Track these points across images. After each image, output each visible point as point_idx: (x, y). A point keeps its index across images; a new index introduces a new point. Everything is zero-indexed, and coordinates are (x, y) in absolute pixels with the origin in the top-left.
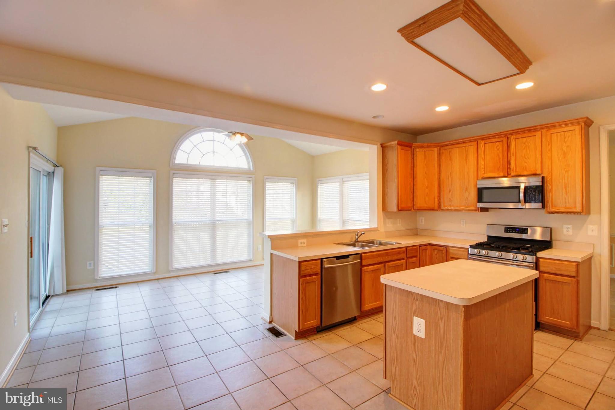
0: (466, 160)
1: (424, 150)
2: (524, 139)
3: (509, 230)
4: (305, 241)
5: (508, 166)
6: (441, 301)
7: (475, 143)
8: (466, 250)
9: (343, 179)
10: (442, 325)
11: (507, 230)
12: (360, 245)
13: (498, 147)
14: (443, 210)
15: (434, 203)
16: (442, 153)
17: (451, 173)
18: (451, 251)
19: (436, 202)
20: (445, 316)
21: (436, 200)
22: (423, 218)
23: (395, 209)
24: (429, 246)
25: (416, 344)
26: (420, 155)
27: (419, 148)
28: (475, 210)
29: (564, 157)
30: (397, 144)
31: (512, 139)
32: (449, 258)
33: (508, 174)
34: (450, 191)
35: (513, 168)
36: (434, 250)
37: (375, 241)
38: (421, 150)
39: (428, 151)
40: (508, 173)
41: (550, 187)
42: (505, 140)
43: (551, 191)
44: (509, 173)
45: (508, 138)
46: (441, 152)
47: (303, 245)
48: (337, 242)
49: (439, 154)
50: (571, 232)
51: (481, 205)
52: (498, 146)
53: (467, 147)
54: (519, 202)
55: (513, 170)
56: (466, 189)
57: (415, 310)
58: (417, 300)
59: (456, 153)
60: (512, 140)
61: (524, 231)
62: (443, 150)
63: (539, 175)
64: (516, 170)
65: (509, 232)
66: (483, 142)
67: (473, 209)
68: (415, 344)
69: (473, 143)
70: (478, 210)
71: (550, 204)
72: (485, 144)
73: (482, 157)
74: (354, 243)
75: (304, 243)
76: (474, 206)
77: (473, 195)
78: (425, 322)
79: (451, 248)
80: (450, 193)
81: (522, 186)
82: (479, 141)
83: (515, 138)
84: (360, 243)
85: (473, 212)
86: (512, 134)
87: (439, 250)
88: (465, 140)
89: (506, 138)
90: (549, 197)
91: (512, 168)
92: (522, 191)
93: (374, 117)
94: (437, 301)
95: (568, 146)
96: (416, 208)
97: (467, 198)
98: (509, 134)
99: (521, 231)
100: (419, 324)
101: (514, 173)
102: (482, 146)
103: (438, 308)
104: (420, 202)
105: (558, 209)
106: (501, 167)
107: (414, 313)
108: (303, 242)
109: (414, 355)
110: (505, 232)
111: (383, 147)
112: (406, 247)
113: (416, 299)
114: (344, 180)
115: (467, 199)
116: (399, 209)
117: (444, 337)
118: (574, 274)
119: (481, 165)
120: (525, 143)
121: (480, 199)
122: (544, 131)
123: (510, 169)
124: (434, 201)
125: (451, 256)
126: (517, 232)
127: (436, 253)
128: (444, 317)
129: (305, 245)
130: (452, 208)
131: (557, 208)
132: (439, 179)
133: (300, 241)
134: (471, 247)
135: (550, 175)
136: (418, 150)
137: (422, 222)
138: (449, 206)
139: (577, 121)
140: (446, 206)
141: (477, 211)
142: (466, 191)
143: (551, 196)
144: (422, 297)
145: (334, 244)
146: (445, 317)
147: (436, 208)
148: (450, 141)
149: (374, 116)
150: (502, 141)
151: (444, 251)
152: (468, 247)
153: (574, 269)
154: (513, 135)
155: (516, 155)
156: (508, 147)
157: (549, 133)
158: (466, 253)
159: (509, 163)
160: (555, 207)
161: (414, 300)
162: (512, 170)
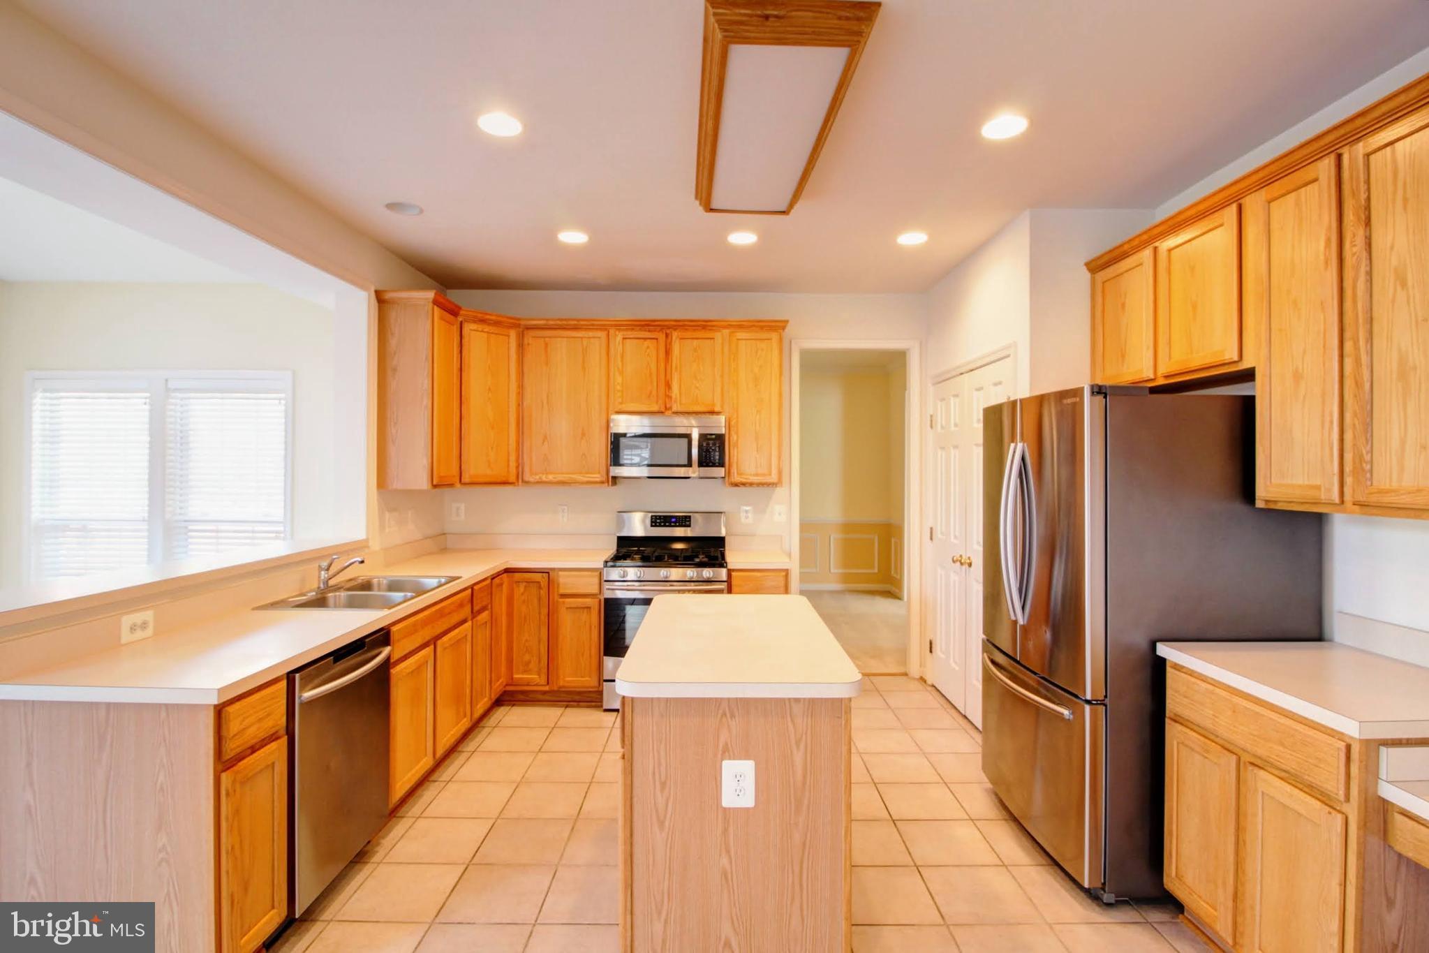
0: (584, 368)
1: (487, 328)
2: (695, 342)
3: (658, 521)
4: (148, 615)
5: (666, 392)
6: (797, 700)
7: (602, 334)
8: (598, 573)
9: (167, 380)
10: (798, 758)
11: (656, 522)
12: (342, 598)
13: (648, 351)
14: (526, 483)
15: (508, 465)
16: (528, 344)
17: (548, 397)
18: (561, 580)
19: (513, 464)
20: (806, 734)
21: (513, 458)
22: (463, 507)
23: (423, 483)
24: (505, 575)
25: (731, 830)
26: (476, 340)
27: (475, 322)
28: (602, 482)
29: (756, 386)
30: (431, 300)
31: (674, 338)
32: (556, 597)
33: (666, 409)
34: (545, 437)
35: (676, 395)
36: (516, 582)
37: (375, 581)
38: (480, 327)
39: (496, 334)
40: (666, 407)
41: (735, 438)
42: (662, 337)
43: (736, 445)
44: (668, 406)
45: (667, 335)
46: (526, 341)
47: (139, 635)
48: (262, 603)
49: (521, 346)
50: (752, 521)
51: (614, 471)
52: (648, 347)
53: (585, 342)
54: (689, 465)
55: (675, 402)
56: (583, 434)
57: (727, 744)
58: (733, 716)
59: (562, 347)
60: (675, 342)
61: (685, 523)
62: (530, 339)
63: (720, 412)
64: (680, 401)
65: (660, 526)
66: (622, 333)
67: (598, 480)
68: (725, 831)
69: (599, 334)
70: (608, 482)
71: (731, 471)
72: (624, 338)
73: (618, 368)
74: (319, 596)
75: (144, 625)
76: (599, 473)
77: (598, 448)
78: (756, 764)
79: (560, 573)
80: (546, 443)
81: (696, 434)
82: (612, 331)
83: (680, 337)
84: (342, 594)
85: (598, 485)
86: (675, 328)
87: (529, 581)
88: (582, 323)
89: (664, 335)
90: (734, 456)
91: (674, 396)
92: (695, 443)
93: (391, 206)
94: (787, 703)
95: (761, 367)
96: (466, 479)
97: (584, 454)
98: (669, 328)
99: (679, 523)
100: (738, 778)
101: (677, 406)
102: (619, 343)
103: (789, 719)
104: (476, 466)
105: (746, 479)
106: (654, 392)
107: (724, 752)
108: (139, 622)
109: (725, 861)
110: (652, 526)
111: (381, 300)
112: (472, 587)
113: (728, 715)
114: (171, 385)
115: (584, 457)
116: (435, 483)
117: (804, 783)
119: (616, 383)
120: (695, 350)
121: (614, 458)
122: (726, 333)
123: (670, 397)
124: (508, 461)
125: (562, 591)
126: (673, 524)
127: (522, 589)
128: (804, 736)
129: (149, 631)
130: (551, 477)
131: (746, 477)
132: (520, 405)
133: (127, 620)
134: (605, 562)
135: (735, 416)
136: (472, 326)
137: (457, 514)
138: (543, 474)
139: (773, 324)
140: (536, 474)
141: (607, 484)
142: (582, 438)
143: (736, 454)
144: (746, 705)
145: (253, 609)
146: (806, 737)
147: (512, 478)
148: (547, 320)
149: (389, 202)
150: (657, 339)
151: (544, 583)
152: (601, 565)
154: (675, 330)
155: (680, 372)
156: (668, 352)
157: (733, 338)
158: (596, 580)
159: (668, 385)
160: (741, 474)
161: (724, 719)
162: (673, 400)
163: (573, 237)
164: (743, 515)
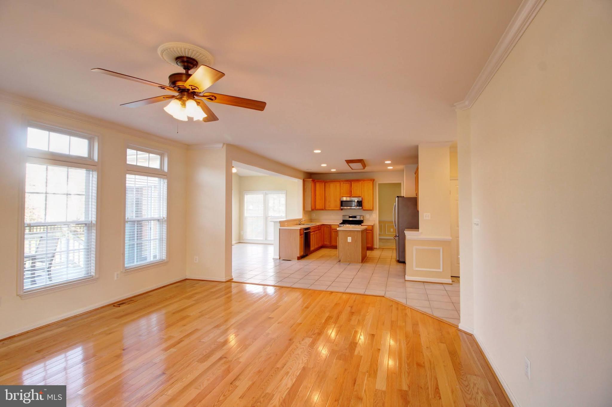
0: (336, 189)
1: (319, 183)
2: (356, 183)
3: (350, 217)
4: (287, 223)
6: (356, 231)
8: (338, 225)
10: (356, 237)
13: (347, 185)
14: (326, 210)
15: (323, 207)
17: (330, 194)
18: (332, 227)
21: (324, 205)
23: (310, 210)
26: (318, 185)
28: (339, 210)
29: (368, 192)
30: (311, 180)
32: (331, 230)
39: (321, 184)
41: (364, 201)
43: (364, 203)
44: (351, 196)
45: (351, 183)
47: (286, 225)
49: (325, 186)
50: (369, 217)
51: (342, 208)
53: (336, 184)
54: (355, 206)
56: (336, 201)
59: (332, 185)
61: (355, 217)
62: (326, 184)
63: (361, 197)
64: (354, 194)
66: (343, 182)
69: (339, 182)
71: (364, 207)
73: (342, 188)
76: (339, 208)
77: (339, 203)
79: (332, 225)
80: (329, 202)
81: (356, 201)
82: (341, 182)
83: (353, 182)
87: (327, 227)
88: (335, 180)
90: (363, 205)
92: (356, 202)
95: (369, 188)
96: (316, 209)
98: (351, 181)
100: (350, 239)
101: (353, 196)
102: (342, 184)
104: (318, 207)
106: (349, 193)
107: (348, 236)
109: (348, 247)
110: (348, 218)
111: (304, 181)
112: (318, 225)
113: (349, 232)
115: (336, 205)
116: (312, 210)
118: (371, 229)
119: (342, 191)
120: (356, 185)
121: (342, 205)
122: (362, 181)
123: (352, 194)
126: (353, 218)
127: (325, 228)
128: (356, 235)
130: (330, 209)
132: (325, 196)
134: (340, 224)
135: (364, 197)
136: (317, 183)
137: (314, 216)
139: (371, 180)
140: (328, 208)
141: (341, 210)
145: (294, 225)
147: (324, 209)
148: (329, 180)
150: (349, 183)
151: (329, 227)
153: (371, 227)
155: (353, 189)
156: (351, 185)
157: (364, 182)
159: (351, 192)
160: (366, 208)
163: (324, 165)
164: (367, 216)
